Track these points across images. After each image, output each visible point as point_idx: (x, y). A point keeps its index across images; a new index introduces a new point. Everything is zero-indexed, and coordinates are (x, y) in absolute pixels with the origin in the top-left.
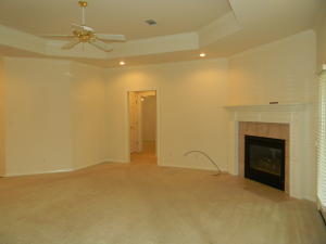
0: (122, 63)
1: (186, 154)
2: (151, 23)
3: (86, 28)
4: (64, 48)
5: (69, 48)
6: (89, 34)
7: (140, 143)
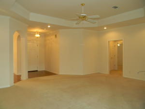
0: (105, 28)
1: (138, 73)
2: (116, 7)
3: (83, 15)
4: (76, 24)
5: (78, 24)
6: (85, 17)
7: (116, 66)
